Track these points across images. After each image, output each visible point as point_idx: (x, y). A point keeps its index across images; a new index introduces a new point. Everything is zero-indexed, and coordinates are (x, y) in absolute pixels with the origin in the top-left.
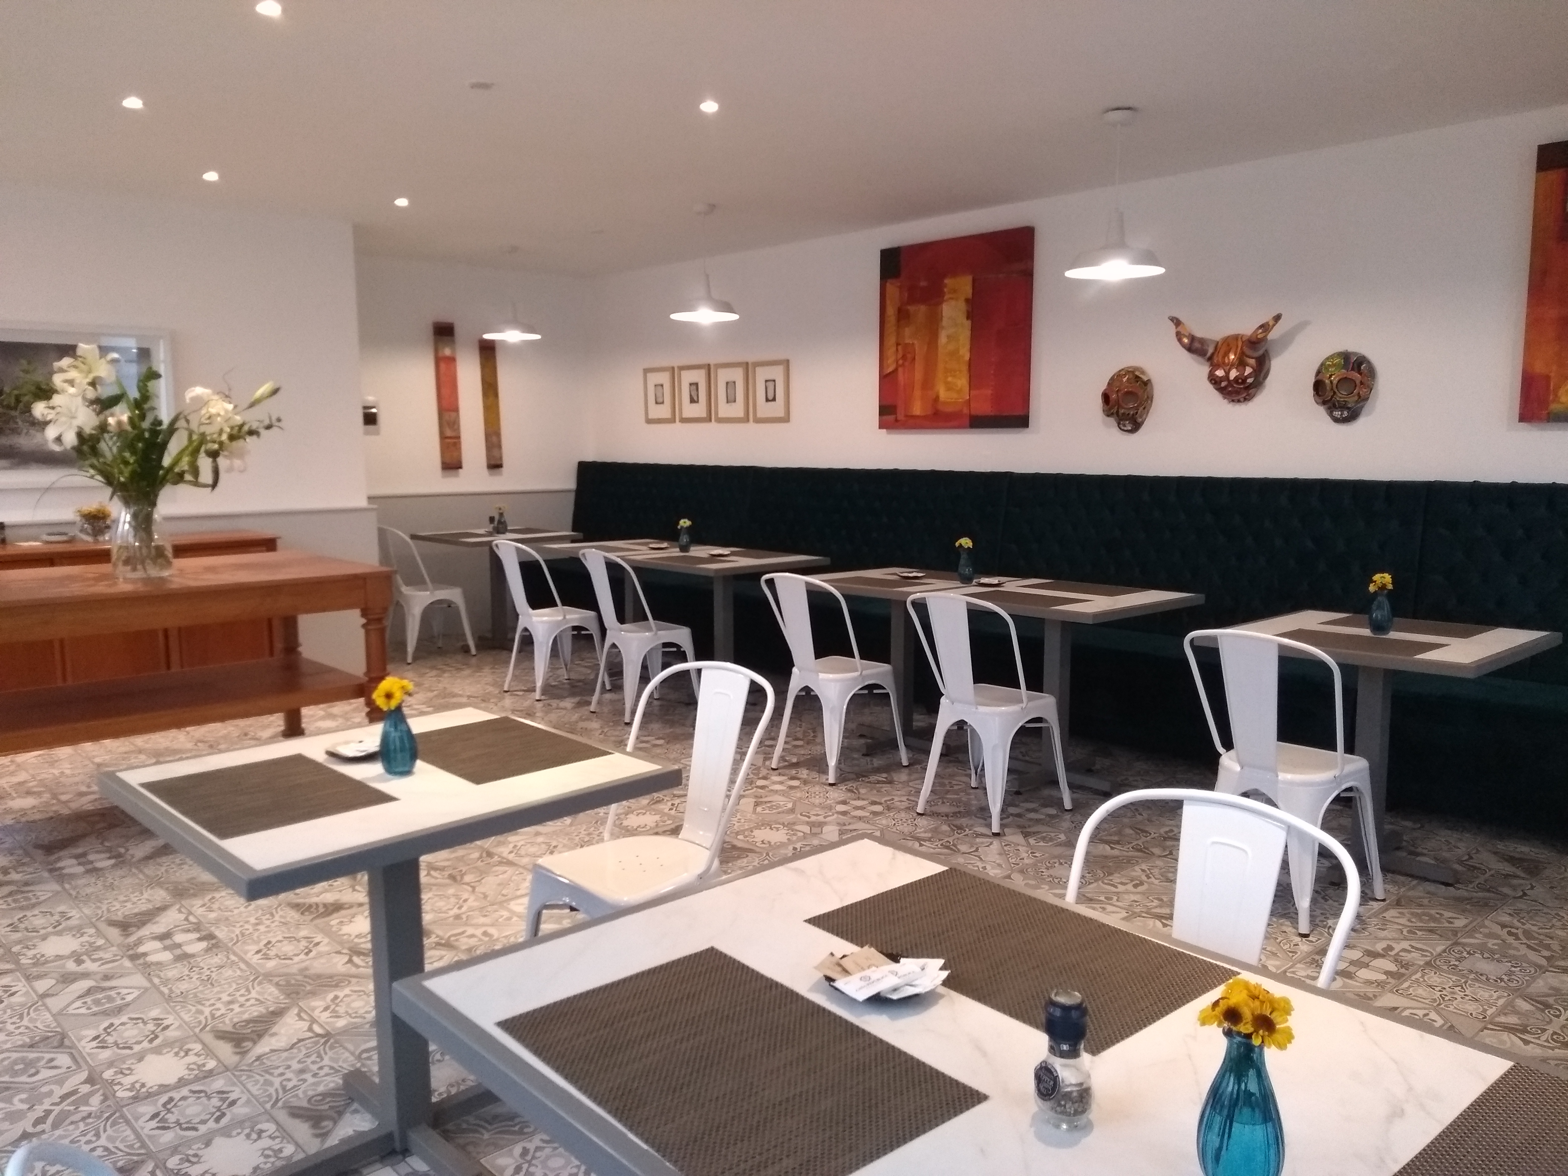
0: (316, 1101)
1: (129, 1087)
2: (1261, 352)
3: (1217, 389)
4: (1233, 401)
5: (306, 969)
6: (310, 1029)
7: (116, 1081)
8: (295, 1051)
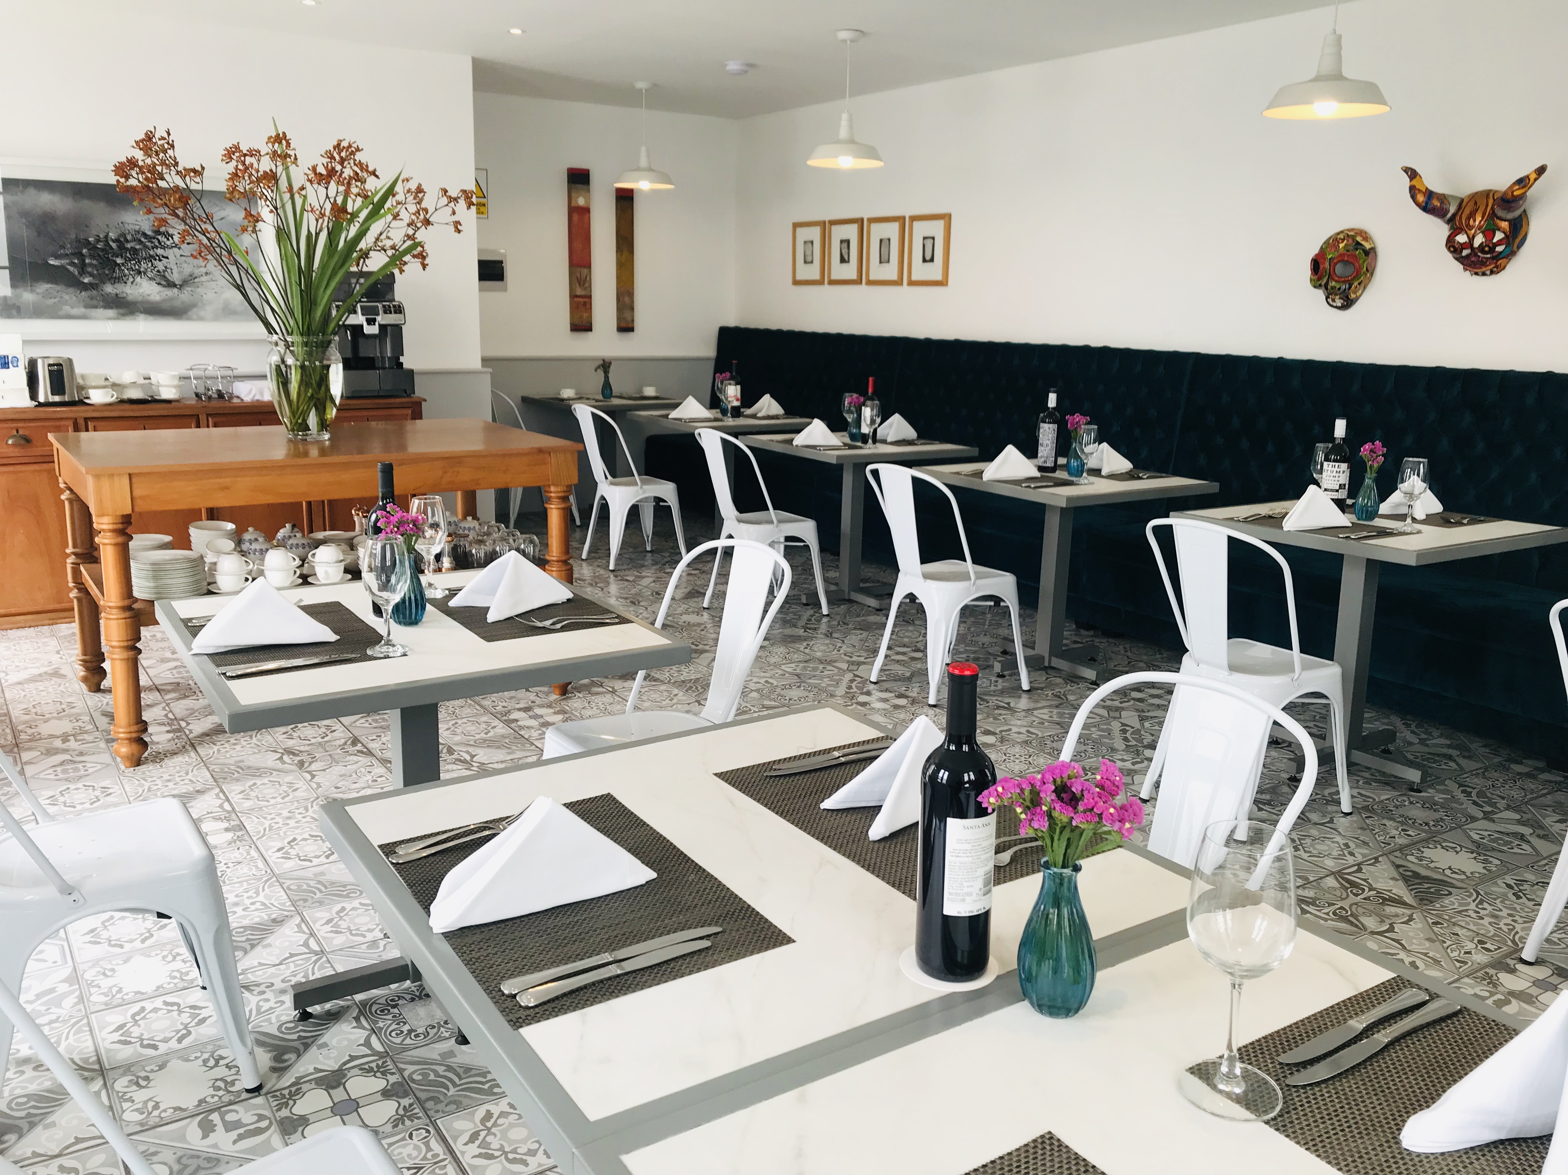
0: (286, 1028)
1: (106, 990)
2: (1517, 213)
3: (1456, 259)
4: (1476, 274)
5: (322, 874)
6: (306, 944)
7: (95, 983)
8: (282, 967)
